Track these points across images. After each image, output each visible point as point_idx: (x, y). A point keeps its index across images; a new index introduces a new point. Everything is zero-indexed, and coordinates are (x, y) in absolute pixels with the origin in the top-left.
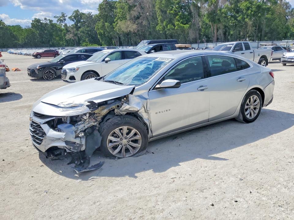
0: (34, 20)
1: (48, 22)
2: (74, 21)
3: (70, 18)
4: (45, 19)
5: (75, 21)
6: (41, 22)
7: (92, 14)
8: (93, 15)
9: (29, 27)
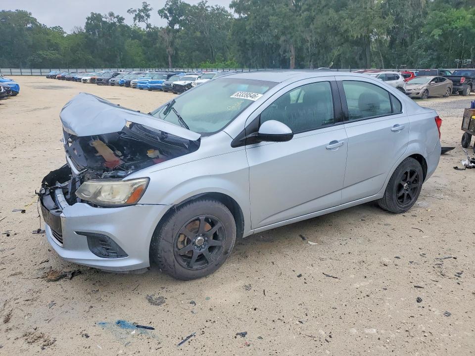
0: (90, 16)
1: (116, 20)
2: (168, 19)
3: (161, 12)
4: (111, 14)
5: (170, 19)
6: (104, 19)
7: (206, 5)
8: (209, 7)
9: (81, 29)
